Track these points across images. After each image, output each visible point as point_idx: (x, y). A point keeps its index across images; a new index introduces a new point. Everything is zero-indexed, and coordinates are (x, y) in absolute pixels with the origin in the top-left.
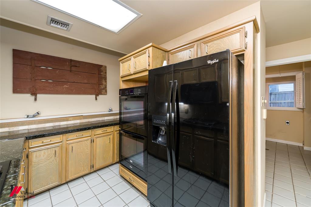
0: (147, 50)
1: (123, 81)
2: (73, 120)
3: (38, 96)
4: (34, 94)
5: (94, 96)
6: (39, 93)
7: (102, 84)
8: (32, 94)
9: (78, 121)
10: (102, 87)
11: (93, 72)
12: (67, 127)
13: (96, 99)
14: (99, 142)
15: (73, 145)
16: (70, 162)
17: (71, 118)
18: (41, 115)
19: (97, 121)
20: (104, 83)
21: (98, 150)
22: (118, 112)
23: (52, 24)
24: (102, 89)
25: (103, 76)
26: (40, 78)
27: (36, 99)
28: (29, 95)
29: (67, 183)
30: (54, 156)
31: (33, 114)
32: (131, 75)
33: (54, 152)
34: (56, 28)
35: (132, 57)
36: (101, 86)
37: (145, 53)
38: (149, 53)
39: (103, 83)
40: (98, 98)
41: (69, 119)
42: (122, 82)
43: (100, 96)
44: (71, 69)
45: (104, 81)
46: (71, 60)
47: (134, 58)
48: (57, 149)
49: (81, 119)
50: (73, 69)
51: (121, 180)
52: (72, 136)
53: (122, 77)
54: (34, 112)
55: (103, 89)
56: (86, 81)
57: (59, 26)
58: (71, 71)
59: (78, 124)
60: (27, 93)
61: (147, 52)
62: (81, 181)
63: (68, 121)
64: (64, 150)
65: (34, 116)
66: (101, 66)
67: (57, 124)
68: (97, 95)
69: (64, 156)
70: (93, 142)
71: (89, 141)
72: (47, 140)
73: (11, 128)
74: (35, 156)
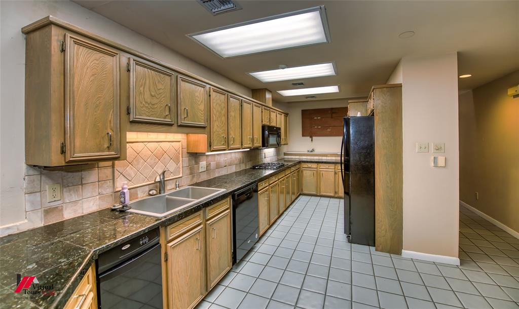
2: (331, 157)
3: (314, 138)
4: (311, 137)
6: (314, 136)
8: (310, 137)
9: (334, 158)
15: (323, 172)
16: (322, 183)
18: (315, 151)
26: (314, 126)
27: (312, 140)
28: (309, 138)
29: (321, 196)
30: (313, 176)
33: (313, 173)
44: (332, 115)
46: (332, 109)
48: (315, 172)
49: (335, 157)
50: (334, 115)
52: (322, 166)
54: (311, 150)
57: (311, 98)
58: (332, 117)
60: (308, 136)
64: (318, 173)
65: (311, 152)
69: (318, 178)
70: (337, 174)
71: (333, 173)
72: (310, 165)
73: (300, 157)
74: (304, 172)
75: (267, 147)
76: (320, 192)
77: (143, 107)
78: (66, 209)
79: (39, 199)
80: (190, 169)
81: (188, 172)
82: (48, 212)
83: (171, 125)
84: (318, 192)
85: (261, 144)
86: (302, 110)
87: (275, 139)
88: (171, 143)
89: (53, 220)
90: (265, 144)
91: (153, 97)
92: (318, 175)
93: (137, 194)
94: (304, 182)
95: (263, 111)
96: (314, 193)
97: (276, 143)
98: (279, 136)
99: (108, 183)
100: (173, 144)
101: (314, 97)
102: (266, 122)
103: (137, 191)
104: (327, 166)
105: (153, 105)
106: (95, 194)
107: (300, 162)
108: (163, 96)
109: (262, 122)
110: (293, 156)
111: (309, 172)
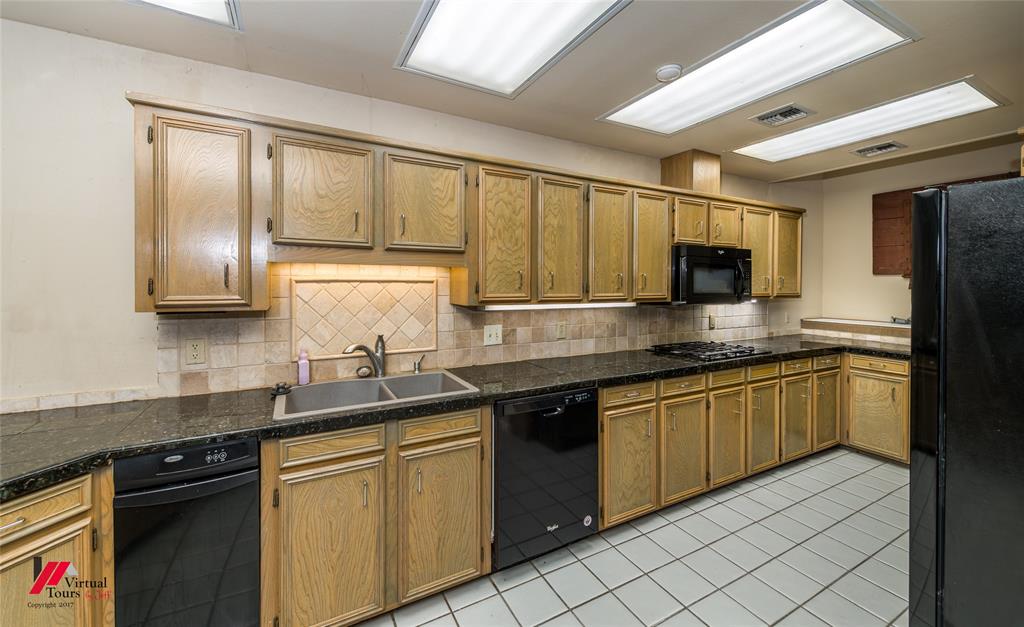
8: (905, 277)
28: (899, 279)
33: (890, 391)
48: (898, 387)
60: (894, 274)
72: (878, 363)
73: (855, 334)
74: (858, 383)
77: (299, 217)
78: (213, 377)
79: (175, 357)
80: (459, 337)
81: (451, 342)
82: (186, 378)
83: (370, 248)
86: (874, 196)
88: (411, 285)
89: (193, 390)
90: (679, 292)
91: (322, 198)
93: (336, 372)
94: (856, 411)
95: (676, 207)
96: (895, 455)
98: (739, 272)
99: (282, 347)
100: (415, 286)
101: (890, 146)
102: (688, 236)
103: (335, 366)
105: (322, 212)
106: (260, 362)
107: (839, 350)
108: (346, 195)
109: (673, 235)
110: (830, 330)
111: (874, 385)
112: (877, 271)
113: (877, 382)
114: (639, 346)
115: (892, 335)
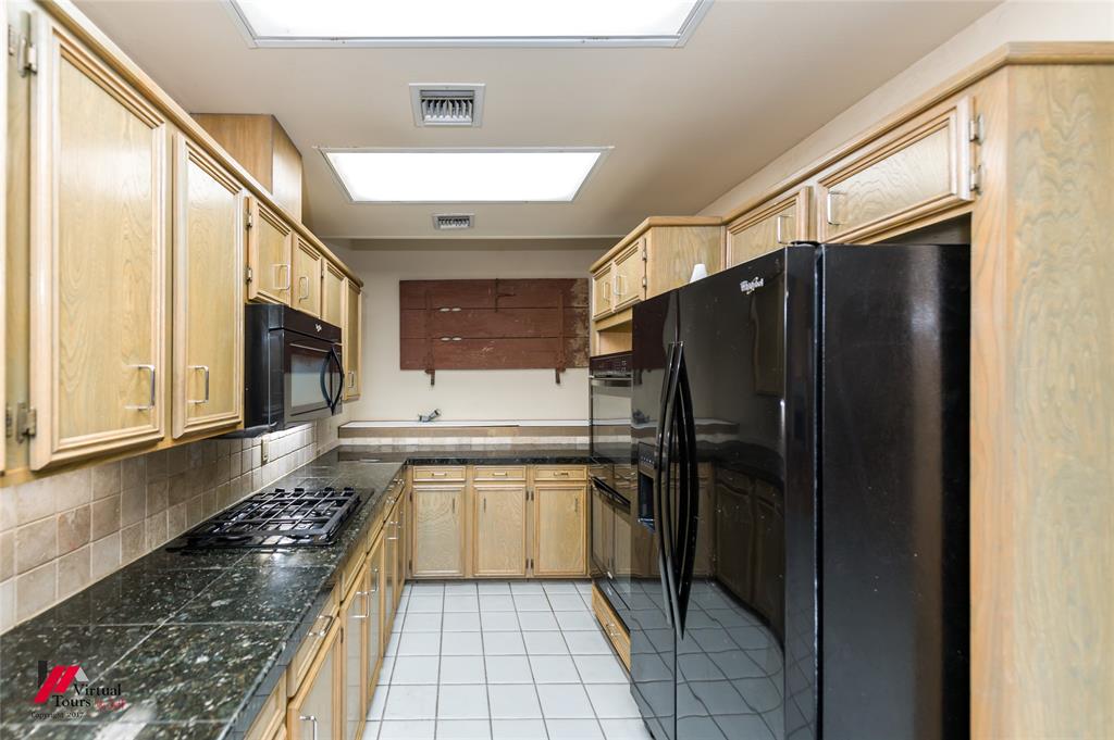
0: (640, 240)
1: (600, 332)
2: (498, 435)
3: (438, 373)
4: (431, 371)
5: (553, 372)
6: (439, 368)
7: (575, 336)
8: (427, 372)
9: (508, 440)
10: (575, 347)
11: (549, 305)
12: (485, 452)
13: (558, 381)
14: (548, 502)
15: (487, 495)
16: (481, 535)
17: (493, 431)
18: (442, 417)
19: (554, 445)
20: (580, 332)
21: (544, 525)
22: (587, 424)
23: (442, 227)
24: (575, 352)
25: (580, 310)
26: (440, 334)
27: (433, 383)
28: (422, 372)
29: (477, 581)
30: (451, 511)
31: (429, 414)
32: (612, 315)
33: (451, 502)
34: (450, 229)
35: (612, 261)
36: (572, 341)
37: (635, 250)
38: (645, 250)
39: (578, 332)
40: (561, 375)
41: (489, 433)
42: (597, 335)
43: (568, 371)
44: (497, 302)
45: (580, 325)
46: (497, 282)
47: (618, 264)
48: (457, 496)
50: (503, 302)
51: (595, 627)
52: (485, 472)
53: (597, 322)
55: (579, 351)
56: (531, 332)
57: (454, 226)
58: (497, 310)
59: (509, 448)
60: (419, 369)
61: (640, 247)
62: (503, 589)
63: (485, 435)
64: (470, 501)
65: (430, 419)
66: (573, 281)
67: (465, 440)
68: (560, 369)
69: (470, 515)
70: (533, 499)
71: (522, 495)
72: (439, 472)
73: (396, 439)
74: (421, 500)
75: (279, 422)
76: (475, 567)
84: (469, 568)
85: (237, 412)
86: (401, 282)
87: (318, 376)
90: (264, 407)
92: (470, 507)
94: (419, 535)
96: (454, 572)
97: (320, 399)
98: (333, 362)
101: (464, 219)
102: (273, 294)
104: (499, 471)
109: (248, 281)
110: (371, 436)
111: (436, 499)
112: (404, 366)
113: (438, 495)
114: (150, 544)
115: (428, 436)
